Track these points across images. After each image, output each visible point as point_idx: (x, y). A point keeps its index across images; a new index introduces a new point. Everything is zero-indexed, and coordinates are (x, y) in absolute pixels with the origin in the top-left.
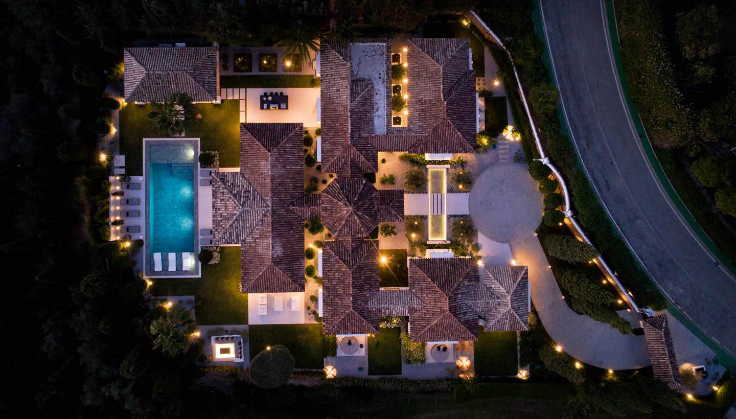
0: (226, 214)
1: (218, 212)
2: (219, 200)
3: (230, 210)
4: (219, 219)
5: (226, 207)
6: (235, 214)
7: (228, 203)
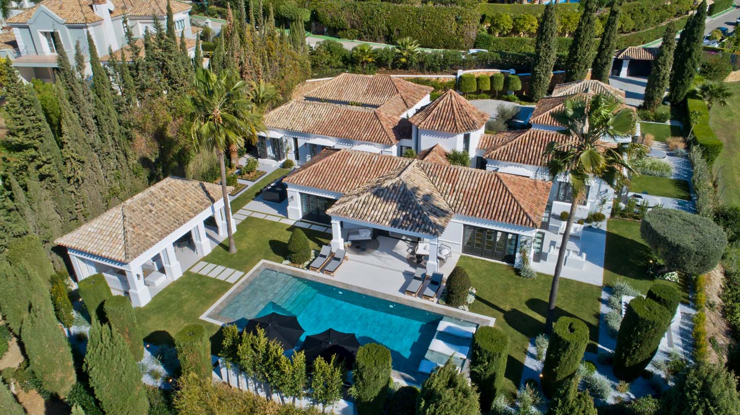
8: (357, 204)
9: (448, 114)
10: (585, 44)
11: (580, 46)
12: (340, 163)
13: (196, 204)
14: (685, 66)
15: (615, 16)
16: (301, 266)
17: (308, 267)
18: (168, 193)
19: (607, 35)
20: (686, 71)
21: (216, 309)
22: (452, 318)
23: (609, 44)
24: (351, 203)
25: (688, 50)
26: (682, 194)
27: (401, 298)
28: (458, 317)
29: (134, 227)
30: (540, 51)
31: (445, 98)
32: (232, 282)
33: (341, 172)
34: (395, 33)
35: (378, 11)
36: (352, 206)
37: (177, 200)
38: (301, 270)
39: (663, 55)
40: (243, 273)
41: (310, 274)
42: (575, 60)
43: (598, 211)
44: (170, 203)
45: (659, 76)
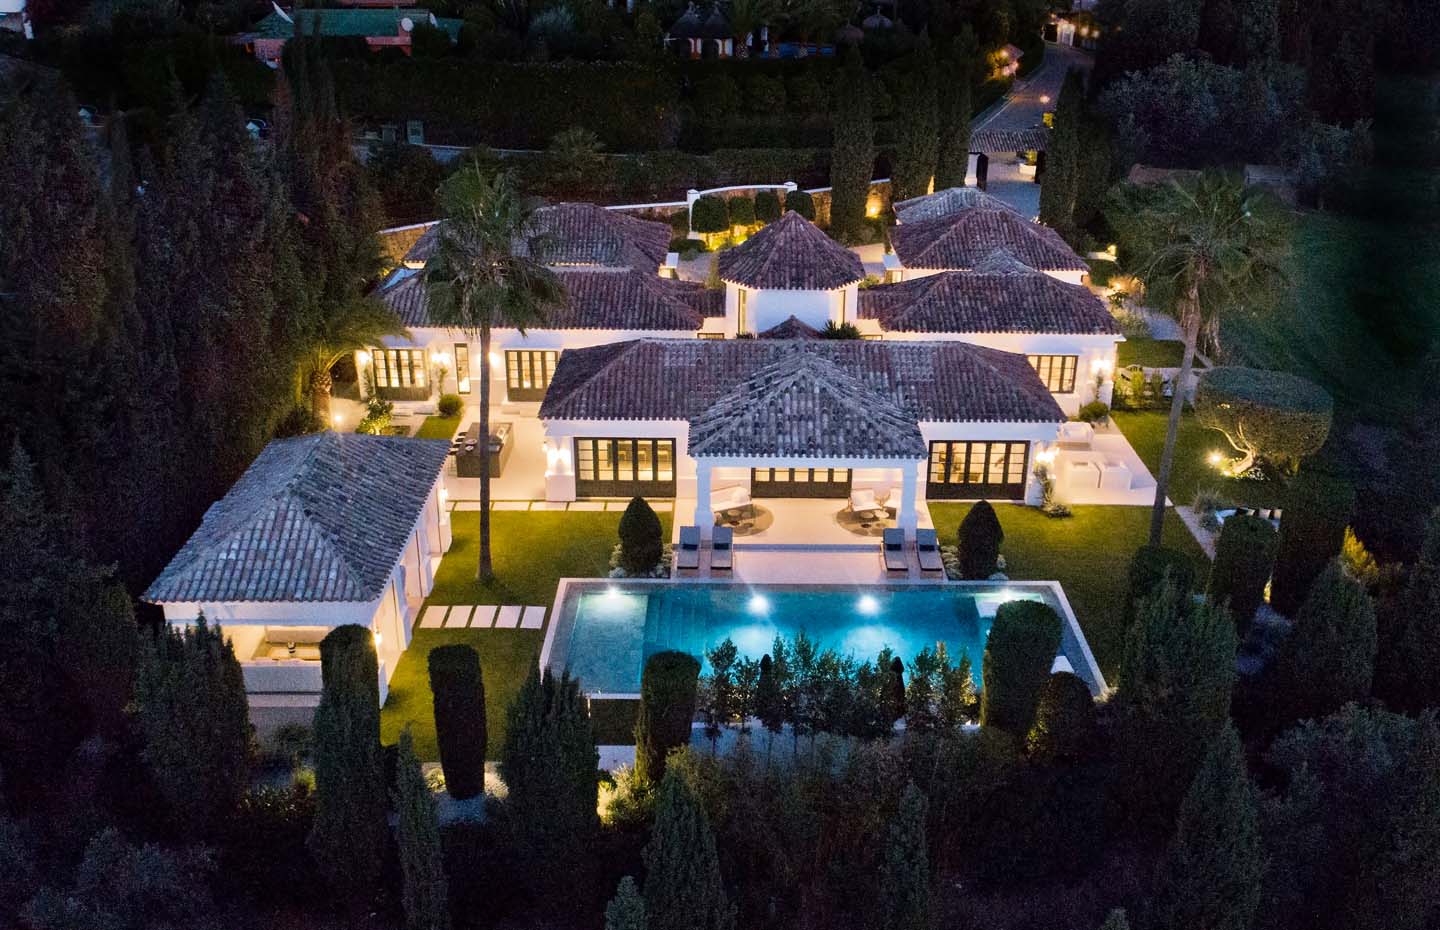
0: (826, 418)
1: (819, 441)
2: (780, 438)
3: (810, 404)
4: (841, 439)
5: (800, 419)
6: (823, 390)
7: (788, 411)
9: (800, 256)
12: (647, 366)
13: (410, 478)
16: (652, 573)
17: (668, 571)
27: (882, 585)
30: (848, 142)
32: (536, 626)
33: (660, 383)
37: (373, 474)
38: (656, 580)
40: (543, 610)
41: (679, 582)
42: (911, 156)
43: (1093, 400)
44: (364, 480)
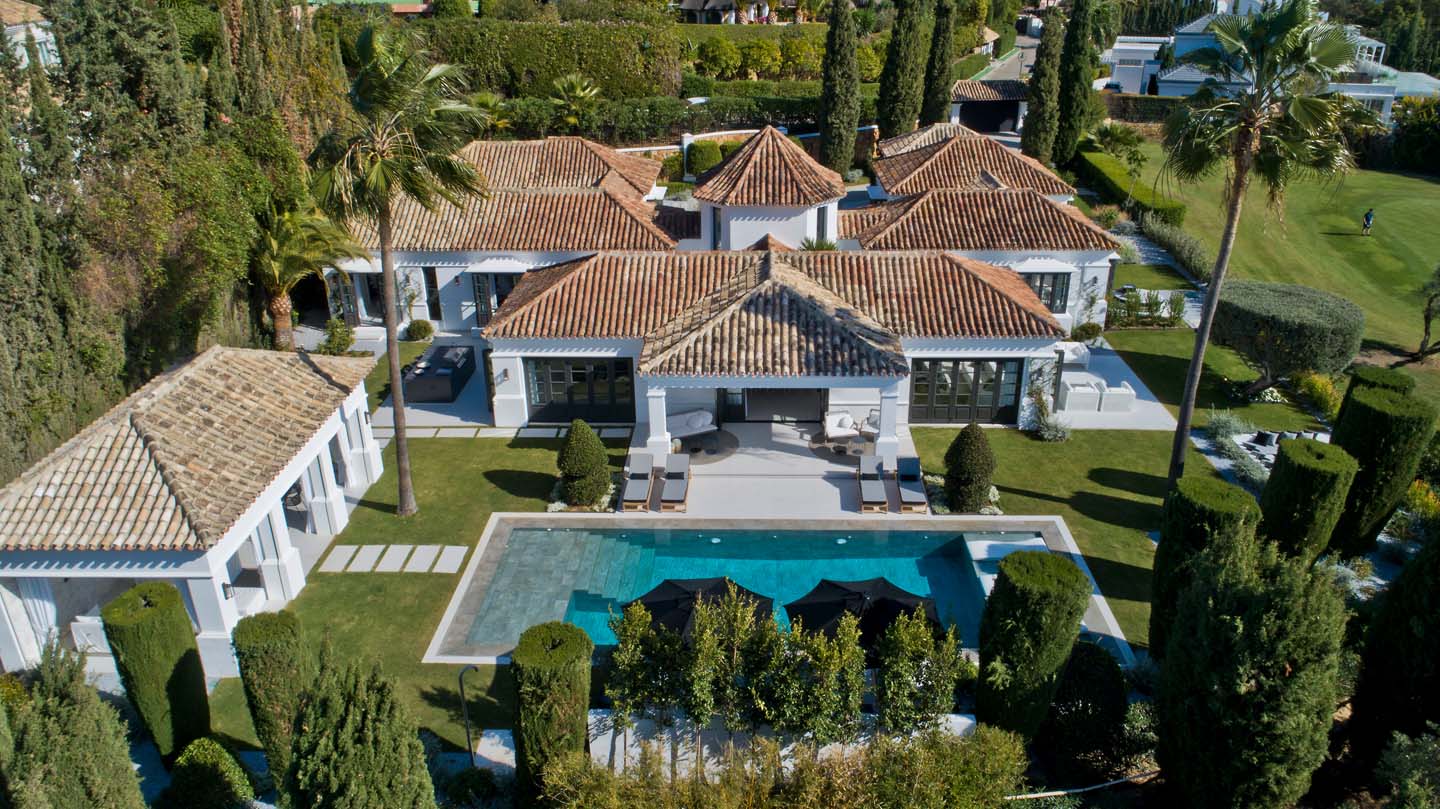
0: (794, 332)
1: (785, 357)
2: (741, 354)
5: (765, 333)
6: (792, 302)
7: (752, 325)
8: (700, 346)
9: (777, 172)
10: (909, 68)
11: (902, 71)
12: (604, 281)
13: (310, 400)
14: (1072, 97)
15: (947, 17)
16: (596, 507)
17: (615, 504)
18: (230, 381)
19: (939, 53)
20: (1075, 104)
21: (451, 632)
22: (981, 533)
23: (944, 68)
24: (685, 345)
25: (1072, 69)
26: (1180, 283)
27: (857, 521)
28: (994, 529)
29: (184, 462)
30: (835, 85)
31: (763, 143)
32: (454, 570)
33: (617, 298)
34: (525, 79)
35: (482, 35)
36: (692, 351)
37: (261, 395)
38: (600, 515)
39: (1045, 75)
40: (464, 549)
41: (625, 517)
42: (896, 99)
43: (1085, 321)
44: (247, 402)
45: (1044, 112)
